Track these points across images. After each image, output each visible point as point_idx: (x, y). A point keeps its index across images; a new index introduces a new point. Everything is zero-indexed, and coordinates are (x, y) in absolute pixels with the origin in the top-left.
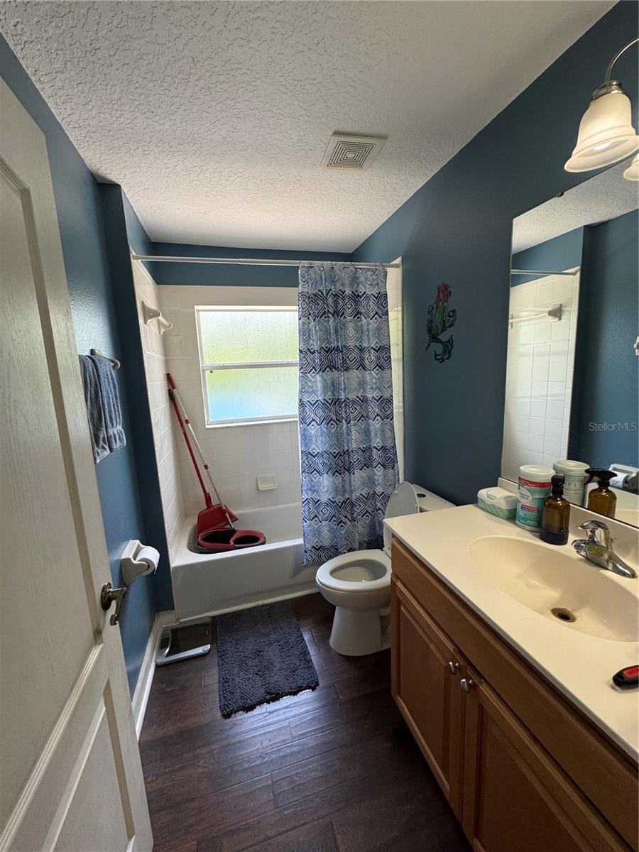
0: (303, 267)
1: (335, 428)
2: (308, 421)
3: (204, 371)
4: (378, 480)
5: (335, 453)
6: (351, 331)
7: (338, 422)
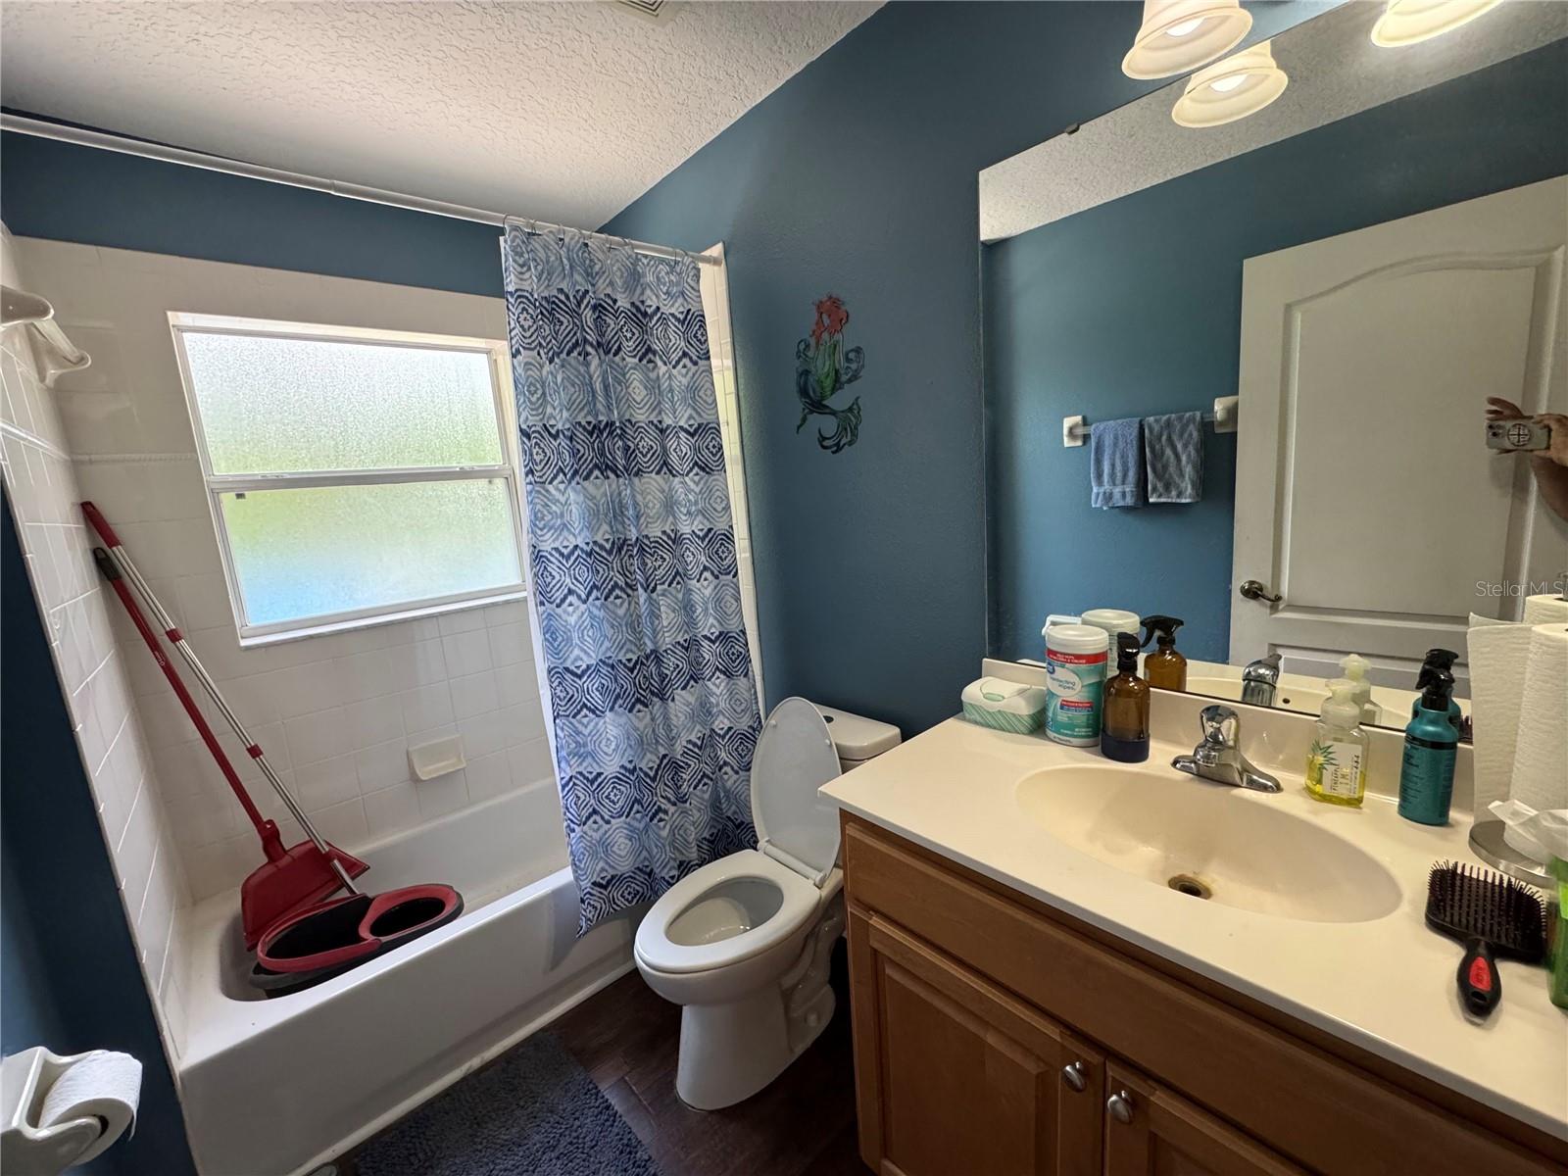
0: (516, 228)
1: (626, 604)
2: (559, 596)
3: (215, 493)
4: (718, 705)
5: (629, 660)
6: (638, 390)
7: (629, 591)
